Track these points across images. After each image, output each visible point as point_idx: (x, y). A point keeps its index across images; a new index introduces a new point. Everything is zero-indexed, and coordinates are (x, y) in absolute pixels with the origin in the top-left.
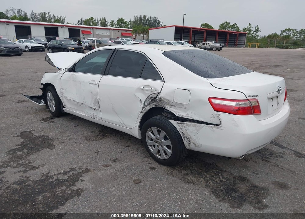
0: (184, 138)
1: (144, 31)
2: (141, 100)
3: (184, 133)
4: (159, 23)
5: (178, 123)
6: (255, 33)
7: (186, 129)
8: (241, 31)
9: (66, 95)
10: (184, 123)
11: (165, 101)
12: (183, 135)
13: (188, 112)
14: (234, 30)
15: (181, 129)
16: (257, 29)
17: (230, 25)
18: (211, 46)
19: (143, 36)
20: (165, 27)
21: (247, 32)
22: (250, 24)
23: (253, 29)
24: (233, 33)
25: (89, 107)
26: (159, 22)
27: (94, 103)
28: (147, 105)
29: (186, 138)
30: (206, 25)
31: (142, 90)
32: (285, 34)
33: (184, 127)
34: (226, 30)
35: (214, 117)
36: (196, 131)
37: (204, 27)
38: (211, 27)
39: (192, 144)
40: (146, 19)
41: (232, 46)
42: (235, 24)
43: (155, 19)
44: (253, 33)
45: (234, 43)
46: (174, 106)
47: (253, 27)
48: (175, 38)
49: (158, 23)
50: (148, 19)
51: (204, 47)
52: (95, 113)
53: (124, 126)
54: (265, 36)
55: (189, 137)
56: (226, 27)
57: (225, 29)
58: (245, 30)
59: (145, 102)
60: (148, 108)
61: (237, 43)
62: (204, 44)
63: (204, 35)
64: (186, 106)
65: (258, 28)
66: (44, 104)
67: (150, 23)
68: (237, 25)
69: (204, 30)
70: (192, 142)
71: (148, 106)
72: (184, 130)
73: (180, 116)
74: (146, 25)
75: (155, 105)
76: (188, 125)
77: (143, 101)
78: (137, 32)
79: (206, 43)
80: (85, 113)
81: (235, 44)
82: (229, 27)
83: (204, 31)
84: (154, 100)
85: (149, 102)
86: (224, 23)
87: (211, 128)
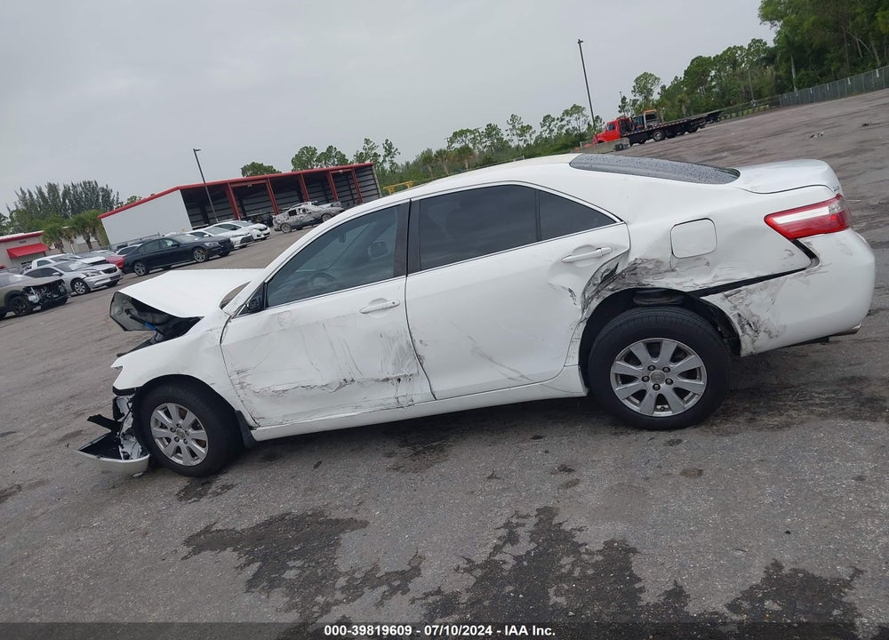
0: (742, 327)
1: (84, 227)
2: (571, 291)
3: (742, 314)
4: (109, 197)
5: (727, 296)
6: (387, 159)
7: (746, 302)
8: (352, 163)
9: (259, 384)
10: (740, 291)
11: (646, 268)
12: (740, 322)
13: (716, 271)
14: (333, 164)
15: (735, 307)
16: (389, 149)
17: (319, 152)
18: (314, 215)
19: (88, 241)
20: (133, 202)
21: (368, 162)
22: (367, 141)
23: (381, 151)
24: (341, 171)
25: (377, 380)
26: (107, 193)
27: (394, 364)
28: (592, 298)
29: (747, 326)
30: (255, 168)
31: (568, 264)
32: (457, 145)
33: (740, 301)
34: (312, 168)
35: (793, 254)
36: (769, 300)
37: (251, 175)
38: (270, 169)
39: (762, 334)
40: (61, 193)
41: (348, 205)
42: (331, 147)
43: (90, 188)
44: (384, 161)
45: (352, 195)
46: (673, 270)
47: (376, 144)
48: (193, 223)
49: (103, 196)
50: (66, 193)
51: (297, 221)
52: (403, 390)
53: (526, 381)
54: (407, 164)
55: (755, 319)
56: (309, 161)
57: (310, 167)
58: (360, 157)
59: (584, 293)
60: (595, 303)
61: (359, 193)
62: (293, 213)
63: (268, 195)
64: (709, 258)
65: (390, 146)
66: (143, 454)
67: (78, 202)
68: (338, 150)
69: (264, 181)
70: (762, 329)
71: (595, 299)
72: (742, 309)
73: (698, 288)
74: (66, 210)
75: (612, 290)
76: (750, 292)
77: (578, 292)
78: (61, 234)
79: (297, 211)
80: (356, 407)
81: (356, 196)
82: (319, 160)
83: (265, 184)
84: (610, 276)
85: (595, 287)
86: (302, 152)
87: (802, 278)
